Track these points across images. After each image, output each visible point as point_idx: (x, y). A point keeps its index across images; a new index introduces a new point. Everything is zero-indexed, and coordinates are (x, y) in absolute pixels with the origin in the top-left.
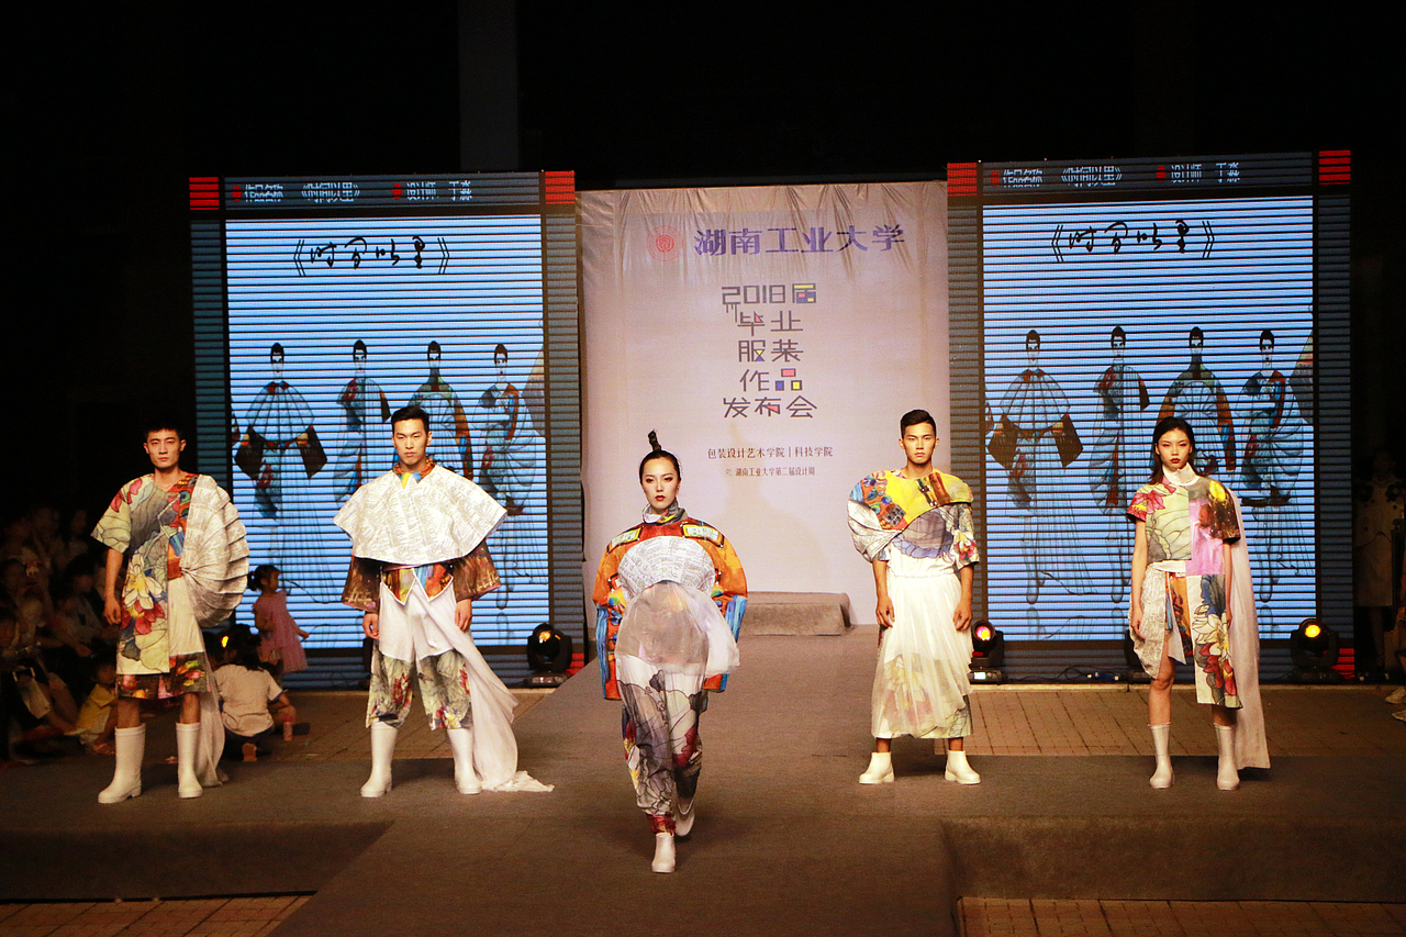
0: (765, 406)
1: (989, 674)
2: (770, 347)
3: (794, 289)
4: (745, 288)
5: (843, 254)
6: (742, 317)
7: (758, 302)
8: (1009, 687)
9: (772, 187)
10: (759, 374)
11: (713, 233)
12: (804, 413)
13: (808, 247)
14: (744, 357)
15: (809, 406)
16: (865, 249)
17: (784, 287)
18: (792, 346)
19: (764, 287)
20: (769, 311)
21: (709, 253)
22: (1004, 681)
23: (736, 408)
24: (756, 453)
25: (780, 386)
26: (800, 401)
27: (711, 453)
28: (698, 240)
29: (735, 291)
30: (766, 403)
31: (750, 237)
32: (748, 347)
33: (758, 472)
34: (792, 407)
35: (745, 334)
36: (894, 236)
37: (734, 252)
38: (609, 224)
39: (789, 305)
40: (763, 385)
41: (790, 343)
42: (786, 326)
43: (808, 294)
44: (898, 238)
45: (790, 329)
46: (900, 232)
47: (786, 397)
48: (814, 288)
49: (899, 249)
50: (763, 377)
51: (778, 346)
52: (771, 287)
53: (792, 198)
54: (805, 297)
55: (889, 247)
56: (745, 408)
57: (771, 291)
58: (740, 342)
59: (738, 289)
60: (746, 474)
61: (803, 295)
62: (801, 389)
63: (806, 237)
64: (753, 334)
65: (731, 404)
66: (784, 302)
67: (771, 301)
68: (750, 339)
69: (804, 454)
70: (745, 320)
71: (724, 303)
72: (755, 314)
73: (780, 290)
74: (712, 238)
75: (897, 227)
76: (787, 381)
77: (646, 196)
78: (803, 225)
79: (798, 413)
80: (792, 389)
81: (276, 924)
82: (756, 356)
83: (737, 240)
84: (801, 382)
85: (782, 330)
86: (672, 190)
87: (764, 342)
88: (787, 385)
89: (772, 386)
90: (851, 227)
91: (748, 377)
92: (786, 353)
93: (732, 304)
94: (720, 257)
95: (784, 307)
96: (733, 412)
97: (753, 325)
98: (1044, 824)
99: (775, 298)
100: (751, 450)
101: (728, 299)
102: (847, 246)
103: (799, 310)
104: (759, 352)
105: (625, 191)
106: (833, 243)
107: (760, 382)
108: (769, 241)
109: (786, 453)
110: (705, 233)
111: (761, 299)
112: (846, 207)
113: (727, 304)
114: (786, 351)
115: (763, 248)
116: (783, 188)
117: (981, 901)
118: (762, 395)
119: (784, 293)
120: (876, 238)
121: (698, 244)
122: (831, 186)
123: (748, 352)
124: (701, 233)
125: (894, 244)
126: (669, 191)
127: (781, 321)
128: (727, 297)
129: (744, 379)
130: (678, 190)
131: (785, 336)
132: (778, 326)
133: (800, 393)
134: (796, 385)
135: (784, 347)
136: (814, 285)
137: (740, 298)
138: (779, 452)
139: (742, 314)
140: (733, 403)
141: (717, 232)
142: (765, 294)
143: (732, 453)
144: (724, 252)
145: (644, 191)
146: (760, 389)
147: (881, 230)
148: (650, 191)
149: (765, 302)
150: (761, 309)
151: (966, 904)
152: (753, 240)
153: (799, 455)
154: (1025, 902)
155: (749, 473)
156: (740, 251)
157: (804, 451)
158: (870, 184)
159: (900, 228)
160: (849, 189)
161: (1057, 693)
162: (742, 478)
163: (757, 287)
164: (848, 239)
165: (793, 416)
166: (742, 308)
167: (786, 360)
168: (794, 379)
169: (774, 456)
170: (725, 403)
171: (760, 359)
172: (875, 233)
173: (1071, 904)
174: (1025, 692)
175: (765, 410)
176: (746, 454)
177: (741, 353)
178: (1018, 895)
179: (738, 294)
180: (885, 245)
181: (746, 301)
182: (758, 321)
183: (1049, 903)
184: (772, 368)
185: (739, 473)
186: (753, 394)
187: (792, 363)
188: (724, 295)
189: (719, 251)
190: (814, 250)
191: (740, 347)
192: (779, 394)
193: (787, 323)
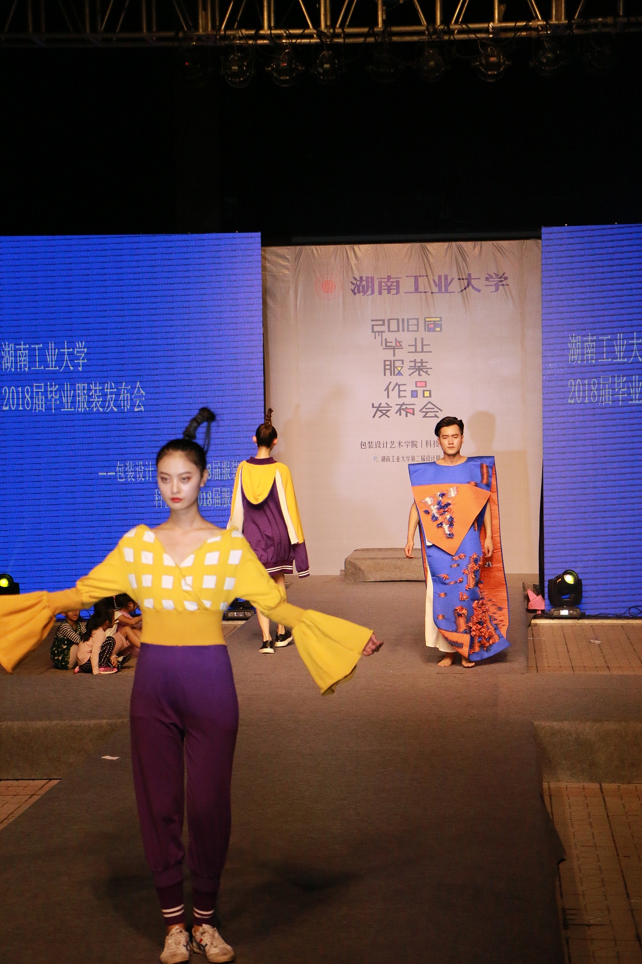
0: (403, 409)
1: (571, 612)
2: (407, 365)
3: (425, 321)
4: (389, 320)
5: (463, 294)
6: (386, 342)
7: (398, 331)
8: (586, 622)
9: (408, 245)
10: (399, 385)
11: (364, 279)
12: (433, 414)
13: (435, 289)
14: (388, 372)
15: (436, 409)
16: (479, 291)
17: (418, 319)
18: (424, 364)
19: (403, 320)
20: (406, 338)
21: (362, 294)
22: (583, 616)
23: (381, 411)
24: (396, 444)
25: (414, 394)
26: (430, 406)
27: (363, 445)
28: (353, 284)
29: (381, 323)
30: (404, 407)
31: (393, 282)
32: (390, 365)
33: (398, 459)
34: (424, 410)
35: (388, 355)
36: (501, 281)
37: (380, 293)
38: (286, 272)
39: (422, 333)
40: (402, 394)
41: (422, 362)
42: (419, 349)
43: (436, 324)
44: (504, 283)
45: (422, 351)
46: (506, 278)
47: (419, 402)
48: (441, 321)
49: (505, 291)
50: (402, 388)
51: (413, 364)
52: (408, 320)
53: (425, 253)
54: (432, 327)
55: (497, 289)
56: (388, 411)
57: (408, 322)
58: (385, 361)
59: (384, 321)
60: (388, 460)
61: (432, 326)
62: (430, 396)
63: (434, 281)
64: (394, 355)
65: (378, 408)
66: (418, 331)
67: (408, 330)
68: (393, 358)
69: (432, 446)
70: (388, 344)
71: (373, 331)
72: (396, 339)
73: (415, 322)
74: (364, 283)
75: (504, 274)
76: (420, 390)
77: (315, 250)
78: (432, 272)
79: (429, 415)
80: (424, 397)
81: (36, 798)
82: (396, 372)
83: (383, 284)
84: (430, 391)
85: (416, 352)
86: (334, 246)
87: (403, 361)
88: (420, 394)
89: (408, 394)
90: (469, 274)
91: (391, 387)
92: (419, 369)
93: (379, 332)
94: (371, 296)
95: (418, 335)
96: (379, 414)
97: (394, 349)
98: (611, 726)
99: (411, 328)
100: (392, 443)
101: (376, 329)
102: (465, 289)
103: (428, 337)
104: (399, 369)
105: (298, 248)
106: (455, 286)
107: (399, 391)
108: (407, 285)
109: (419, 444)
110: (358, 279)
111: (401, 329)
112: (464, 259)
113: (375, 332)
114: (419, 368)
115: (402, 290)
116: (417, 245)
117: (563, 785)
118: (400, 401)
119: (418, 325)
120: (487, 283)
121: (353, 287)
122: (454, 243)
123: (391, 369)
124: (355, 279)
125: (501, 288)
126: (332, 248)
127: (416, 346)
128: (375, 327)
129: (387, 389)
130: (339, 246)
131: (419, 357)
132: (413, 349)
133: (429, 399)
134: (427, 394)
135: (420, 364)
136: (441, 318)
137: (385, 328)
138: (414, 444)
139: (386, 339)
140: (379, 406)
141: (367, 278)
142: (403, 325)
143: (378, 445)
144: (373, 293)
145: (313, 247)
146: (399, 397)
147: (491, 277)
148: (318, 247)
149: (403, 330)
150: (401, 336)
151: (552, 786)
152: (395, 284)
153: (429, 446)
154: (596, 786)
155: (391, 460)
156: (385, 292)
157: (432, 443)
158: (483, 242)
159: (505, 275)
160: (467, 246)
161: (622, 626)
162: (385, 463)
163: (398, 320)
164: (468, 282)
165: (425, 416)
166: (386, 335)
167: (420, 375)
168: (425, 389)
169: (410, 447)
170: (373, 407)
171: (399, 373)
172: (487, 279)
173: (631, 787)
174: (598, 625)
175: (403, 413)
176: (389, 445)
177: (385, 369)
178: (591, 780)
179: (383, 324)
180: (493, 288)
181: (389, 331)
182: (398, 345)
183: (614, 786)
184: (409, 381)
185: (384, 459)
186: (394, 400)
187: (424, 377)
188: (373, 326)
189: (369, 292)
190: (440, 291)
191: (385, 365)
192: (414, 400)
193: (420, 347)
